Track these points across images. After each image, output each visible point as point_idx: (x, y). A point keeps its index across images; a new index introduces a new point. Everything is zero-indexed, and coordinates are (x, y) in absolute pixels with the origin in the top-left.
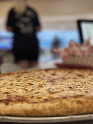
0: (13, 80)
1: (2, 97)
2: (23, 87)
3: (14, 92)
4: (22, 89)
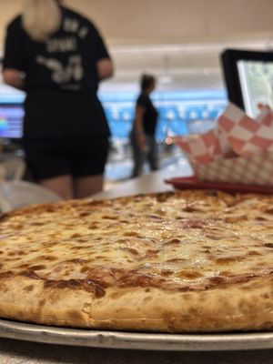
0: (72, 225)
1: (67, 274)
2: (123, 245)
3: (98, 258)
4: (121, 248)
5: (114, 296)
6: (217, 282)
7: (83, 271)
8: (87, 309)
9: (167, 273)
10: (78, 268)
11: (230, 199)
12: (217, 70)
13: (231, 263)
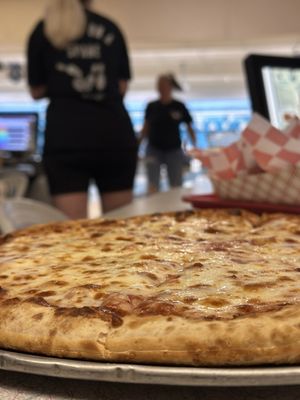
0: (83, 247)
1: (79, 301)
2: (140, 270)
3: (113, 283)
4: (138, 273)
5: (133, 325)
6: (246, 311)
7: (98, 297)
8: (103, 340)
9: (190, 300)
10: (92, 294)
11: (255, 219)
12: (240, 78)
13: (260, 289)
